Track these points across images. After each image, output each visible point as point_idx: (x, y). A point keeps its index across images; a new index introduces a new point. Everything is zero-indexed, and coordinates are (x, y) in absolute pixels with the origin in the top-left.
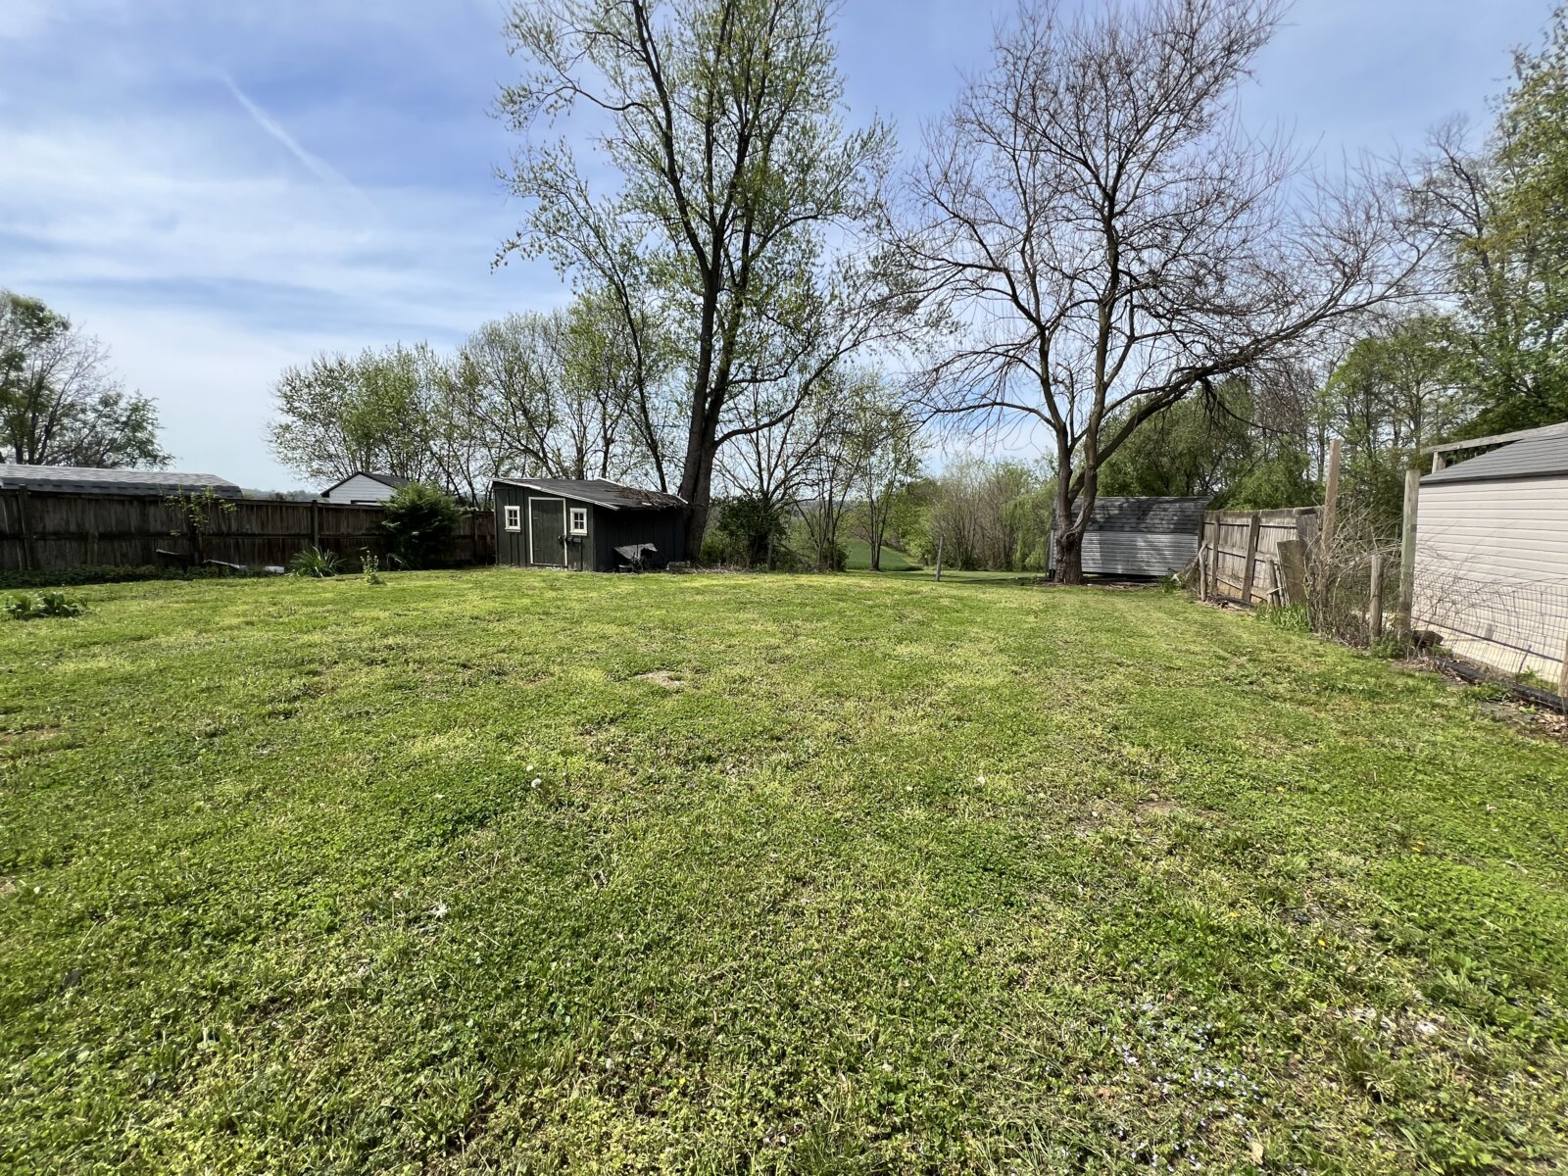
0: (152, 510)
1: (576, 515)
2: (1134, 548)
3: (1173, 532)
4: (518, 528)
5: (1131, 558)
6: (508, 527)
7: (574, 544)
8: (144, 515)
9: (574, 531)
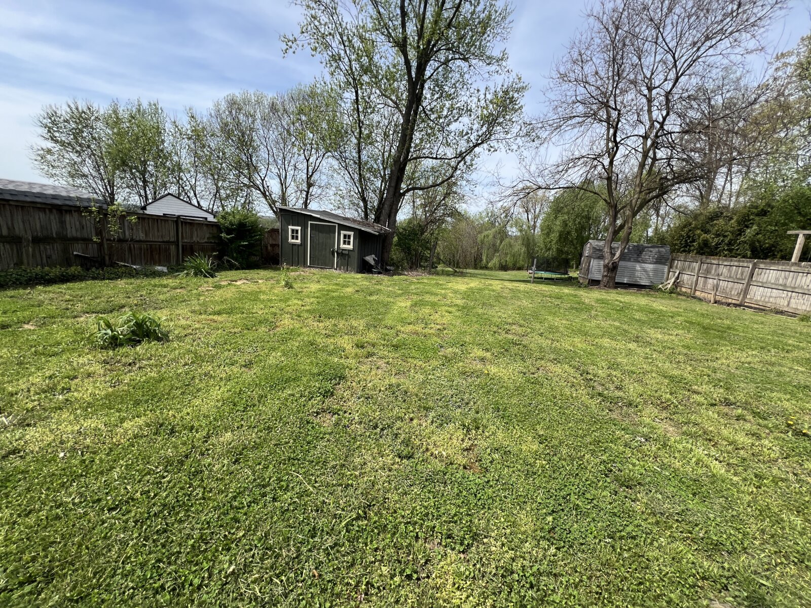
0: (68, 218)
1: (345, 236)
2: (635, 270)
3: (655, 263)
4: (299, 241)
5: (632, 275)
6: (290, 240)
7: (342, 254)
8: (62, 223)
9: (342, 246)
